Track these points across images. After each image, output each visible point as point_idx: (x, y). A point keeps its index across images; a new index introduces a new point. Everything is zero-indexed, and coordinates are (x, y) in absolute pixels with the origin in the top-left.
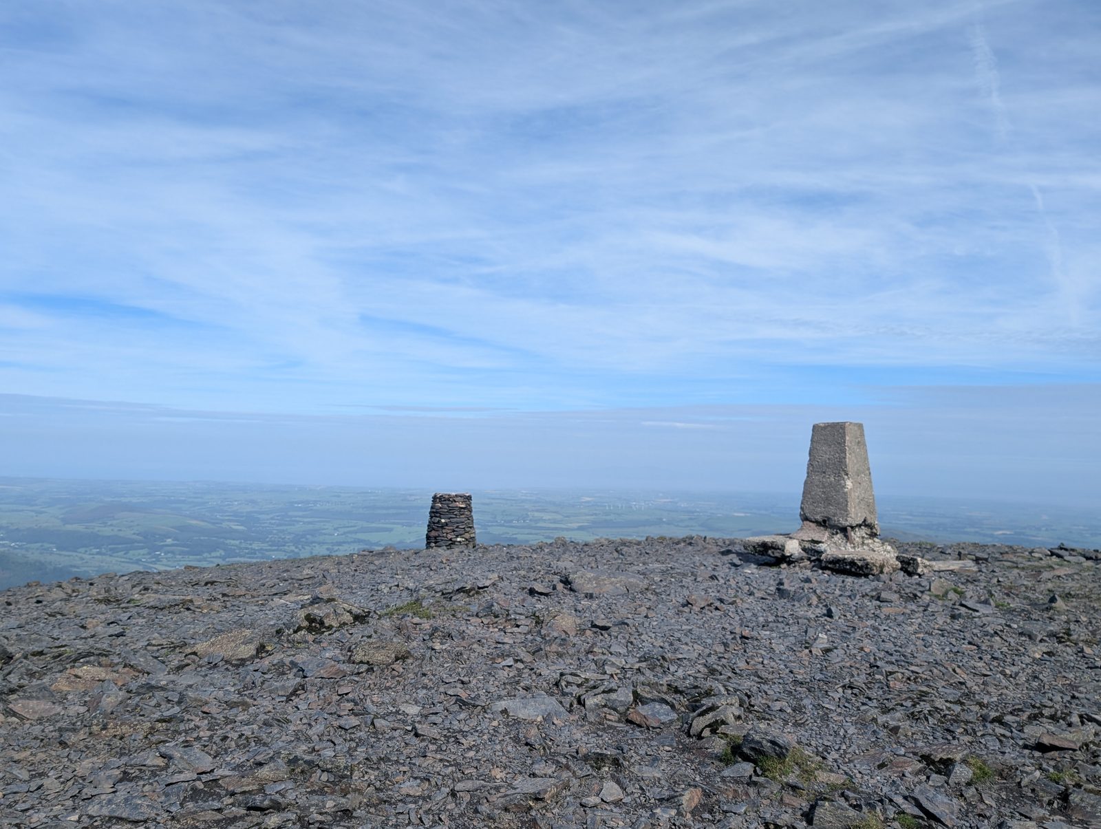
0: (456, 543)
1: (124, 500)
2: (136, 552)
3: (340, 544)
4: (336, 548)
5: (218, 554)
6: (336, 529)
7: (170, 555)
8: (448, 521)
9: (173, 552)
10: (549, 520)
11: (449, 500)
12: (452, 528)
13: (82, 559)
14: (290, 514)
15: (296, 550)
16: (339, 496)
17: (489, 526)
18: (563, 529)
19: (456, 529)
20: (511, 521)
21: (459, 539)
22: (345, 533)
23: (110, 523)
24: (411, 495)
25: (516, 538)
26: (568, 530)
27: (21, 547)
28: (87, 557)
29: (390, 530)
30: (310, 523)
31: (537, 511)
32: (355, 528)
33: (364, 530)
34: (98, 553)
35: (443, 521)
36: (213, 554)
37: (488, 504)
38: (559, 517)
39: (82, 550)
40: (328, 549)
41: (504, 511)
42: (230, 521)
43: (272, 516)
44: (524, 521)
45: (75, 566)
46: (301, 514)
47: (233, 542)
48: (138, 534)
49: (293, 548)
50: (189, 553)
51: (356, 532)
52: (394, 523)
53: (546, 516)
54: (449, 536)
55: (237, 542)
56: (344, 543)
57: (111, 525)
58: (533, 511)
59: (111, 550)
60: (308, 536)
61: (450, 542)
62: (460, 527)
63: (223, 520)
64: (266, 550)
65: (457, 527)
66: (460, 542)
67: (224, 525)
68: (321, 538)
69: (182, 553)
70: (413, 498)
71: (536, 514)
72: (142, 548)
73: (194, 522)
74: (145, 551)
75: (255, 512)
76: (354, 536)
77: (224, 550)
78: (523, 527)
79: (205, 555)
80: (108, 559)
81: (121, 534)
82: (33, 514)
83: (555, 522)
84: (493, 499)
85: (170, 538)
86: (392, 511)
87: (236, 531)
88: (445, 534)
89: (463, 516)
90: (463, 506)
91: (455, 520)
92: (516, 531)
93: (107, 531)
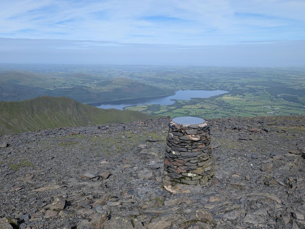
0: (187, 179)
1: (169, 70)
2: (172, 84)
3: (225, 83)
4: (224, 84)
5: (192, 85)
6: (224, 79)
7: (180, 85)
8: (178, 154)
9: (181, 84)
10: (294, 77)
11: (181, 132)
12: (182, 161)
13: (160, 85)
14: (211, 74)
15: (213, 84)
16: (225, 69)
17: (272, 79)
18: (299, 80)
19: (186, 164)
20: (280, 77)
21: (189, 175)
22: (226, 80)
23: (166, 76)
24: (247, 69)
25: (281, 83)
26: (300, 80)
27: (147, 82)
28: (161, 85)
29: (240, 79)
30: (217, 77)
31: (290, 74)
32: (229, 79)
33: (232, 79)
34: (164, 84)
35: (174, 153)
36: (191, 85)
37: (272, 72)
38: (297, 76)
39: (160, 83)
40: (221, 84)
41: (277, 74)
42: (195, 76)
43: (206, 75)
44: (284, 77)
45: (158, 87)
46: (214, 74)
47: (196, 82)
48: (173, 79)
49: (212, 84)
50: (185, 84)
51: (229, 80)
52: (241, 77)
53: (293, 76)
54: (180, 170)
55: (197, 82)
56: (226, 82)
57: (167, 77)
58: (288, 74)
59: (167, 83)
60: (216, 81)
61: (181, 176)
62: (191, 161)
63: (193, 76)
64: (205, 84)
65: (189, 161)
66: (191, 177)
67: (194, 77)
68: (219, 81)
69: (183, 84)
70: (247, 70)
71: (289, 75)
72: (173, 83)
73: (186, 76)
74: (174, 84)
75: (202, 74)
76: (229, 81)
77: (194, 84)
78: (284, 79)
79: (189, 85)
80: (166, 85)
81: (169, 79)
82: (149, 74)
83: (296, 77)
84: (274, 70)
85: (180, 80)
86: (240, 74)
87: (197, 79)
88: (175, 167)
89: (196, 150)
90: (196, 139)
91: (186, 154)
92: (281, 80)
93: (165, 78)
